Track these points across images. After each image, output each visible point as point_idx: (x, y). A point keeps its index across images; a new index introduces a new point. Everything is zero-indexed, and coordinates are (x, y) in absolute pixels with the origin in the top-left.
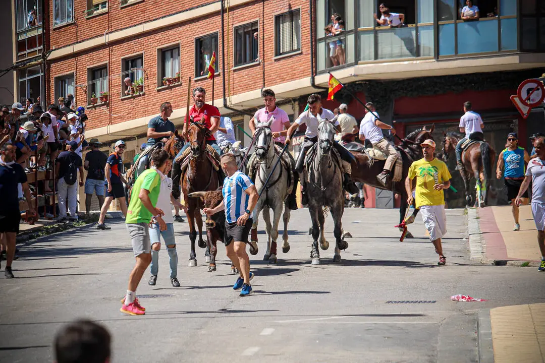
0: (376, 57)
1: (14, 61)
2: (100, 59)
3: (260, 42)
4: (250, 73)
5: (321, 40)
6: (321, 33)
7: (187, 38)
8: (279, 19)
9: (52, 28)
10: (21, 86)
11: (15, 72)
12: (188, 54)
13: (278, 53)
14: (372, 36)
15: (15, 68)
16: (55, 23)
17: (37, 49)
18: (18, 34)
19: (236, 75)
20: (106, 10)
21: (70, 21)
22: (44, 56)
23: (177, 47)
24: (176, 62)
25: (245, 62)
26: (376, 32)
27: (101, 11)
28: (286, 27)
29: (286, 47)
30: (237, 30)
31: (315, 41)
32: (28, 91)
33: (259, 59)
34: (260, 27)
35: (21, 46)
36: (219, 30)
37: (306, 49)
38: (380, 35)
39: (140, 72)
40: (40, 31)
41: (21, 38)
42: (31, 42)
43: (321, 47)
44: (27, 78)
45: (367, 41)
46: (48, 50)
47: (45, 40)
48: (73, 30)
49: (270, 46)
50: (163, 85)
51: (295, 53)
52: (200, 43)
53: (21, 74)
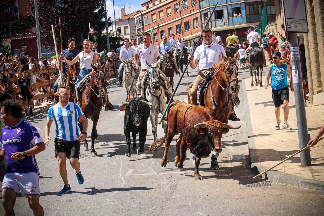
0: (216, 26)
1: (137, 33)
2: (155, 32)
3: (190, 25)
4: (188, 32)
5: (203, 23)
6: (203, 22)
7: (174, 26)
8: (194, 20)
9: (144, 26)
10: (139, 39)
11: (137, 36)
12: (174, 29)
13: (194, 27)
14: (214, 22)
15: (137, 35)
16: (145, 25)
17: (141, 30)
18: (137, 28)
19: (185, 32)
20: (156, 21)
21: (148, 24)
22: (143, 32)
23: (172, 27)
24: (172, 31)
25: (187, 30)
26: (215, 21)
27: (155, 21)
28: (195, 21)
29: (196, 25)
30: (185, 23)
31: (202, 24)
32: (140, 40)
33: (190, 29)
34: (190, 22)
35: (138, 30)
36: (181, 23)
37: (200, 26)
38: (216, 21)
39: (164, 33)
40: (142, 27)
41: (138, 28)
42: (140, 29)
43: (203, 25)
44: (140, 37)
45: (213, 23)
46: (144, 30)
47: (143, 28)
48: (149, 25)
49: (192, 26)
50: (169, 36)
51: (197, 27)
52: (177, 26)
53: (139, 36)
